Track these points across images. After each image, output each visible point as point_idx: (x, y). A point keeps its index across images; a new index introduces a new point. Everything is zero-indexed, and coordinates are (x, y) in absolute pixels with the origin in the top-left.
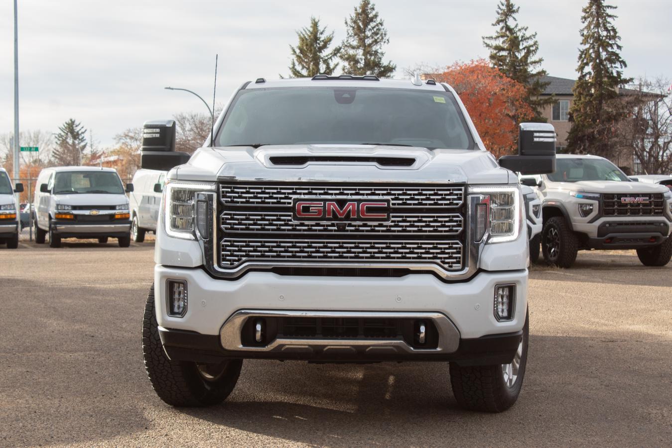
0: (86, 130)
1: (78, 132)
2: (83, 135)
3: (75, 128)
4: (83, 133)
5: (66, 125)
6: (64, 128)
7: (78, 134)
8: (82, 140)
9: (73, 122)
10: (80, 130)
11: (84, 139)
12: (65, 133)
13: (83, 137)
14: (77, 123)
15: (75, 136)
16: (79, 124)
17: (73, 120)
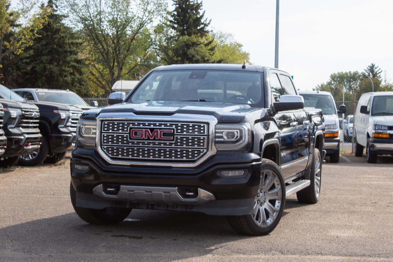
0: (382, 71)
1: (376, 72)
2: (380, 74)
3: (374, 70)
4: (380, 73)
5: (369, 68)
6: (367, 69)
7: (376, 74)
8: (380, 77)
9: (373, 66)
10: (378, 70)
11: (381, 76)
12: (368, 73)
13: (380, 76)
14: (376, 66)
15: (375, 75)
16: (378, 67)
17: (373, 64)
